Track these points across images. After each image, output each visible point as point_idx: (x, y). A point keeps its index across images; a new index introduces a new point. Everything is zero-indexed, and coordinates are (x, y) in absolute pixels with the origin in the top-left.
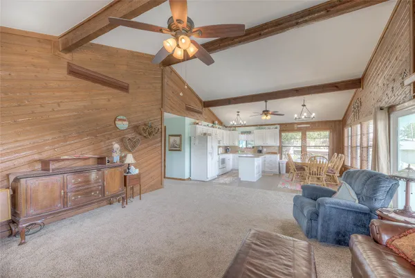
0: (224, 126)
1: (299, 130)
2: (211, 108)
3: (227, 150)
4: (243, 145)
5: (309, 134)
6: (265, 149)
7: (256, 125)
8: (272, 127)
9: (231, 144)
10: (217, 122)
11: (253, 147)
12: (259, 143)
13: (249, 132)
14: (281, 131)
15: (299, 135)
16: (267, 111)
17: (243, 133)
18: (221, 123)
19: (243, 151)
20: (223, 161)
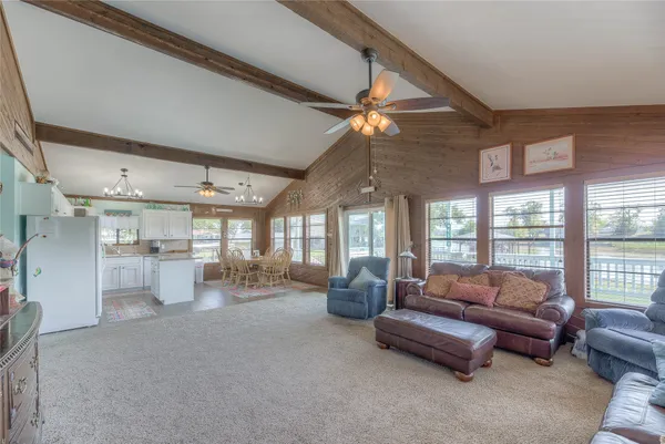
1: (218, 215)
5: (231, 222)
7: (148, 201)
8: (179, 207)
11: (137, 243)
14: (194, 216)
15: (216, 223)
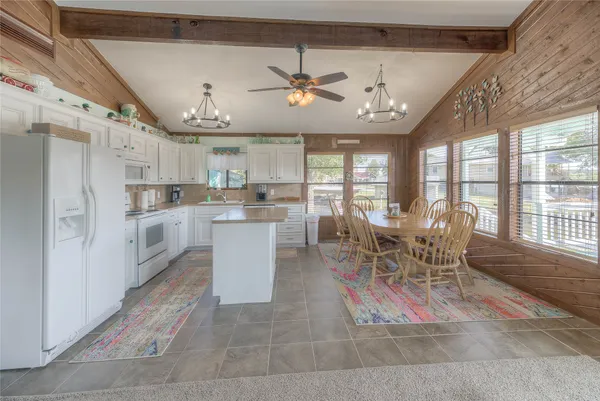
0: (164, 129)
1: (341, 149)
2: (92, 41)
3: (173, 195)
4: (217, 182)
6: (272, 192)
7: (253, 135)
8: (289, 139)
9: (185, 179)
10: (133, 108)
11: (245, 187)
12: (257, 176)
13: (235, 151)
14: (308, 151)
15: (338, 159)
16: (306, 77)
17: (217, 151)
18: (149, 117)
19: (218, 196)
20: (155, 235)
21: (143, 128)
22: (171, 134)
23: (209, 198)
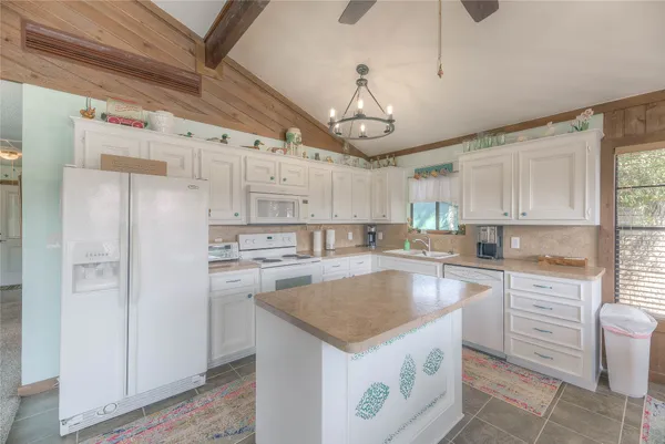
3: (368, 238)
6: (514, 243)
9: (376, 217)
11: (462, 230)
12: (483, 212)
13: (446, 170)
17: (421, 174)
21: (317, 157)
22: (369, 159)
23: (407, 245)
